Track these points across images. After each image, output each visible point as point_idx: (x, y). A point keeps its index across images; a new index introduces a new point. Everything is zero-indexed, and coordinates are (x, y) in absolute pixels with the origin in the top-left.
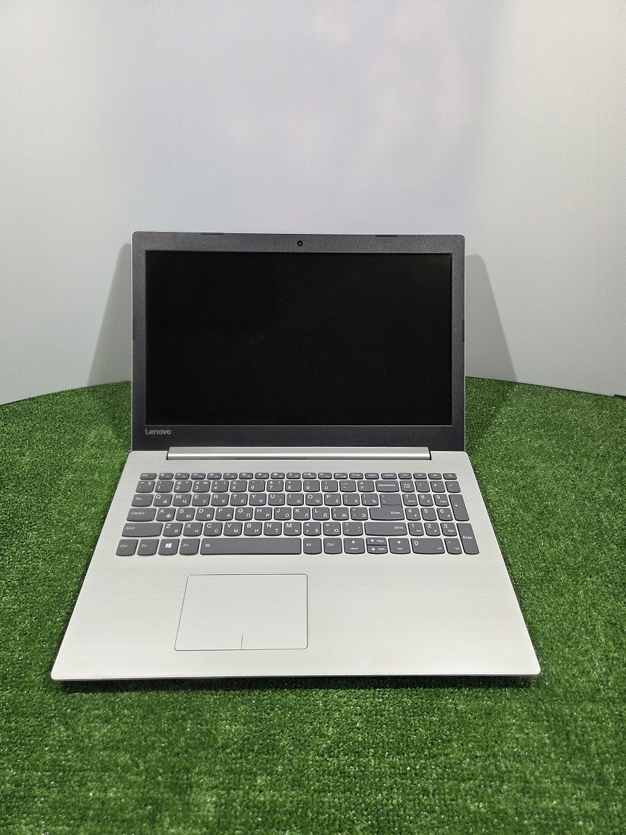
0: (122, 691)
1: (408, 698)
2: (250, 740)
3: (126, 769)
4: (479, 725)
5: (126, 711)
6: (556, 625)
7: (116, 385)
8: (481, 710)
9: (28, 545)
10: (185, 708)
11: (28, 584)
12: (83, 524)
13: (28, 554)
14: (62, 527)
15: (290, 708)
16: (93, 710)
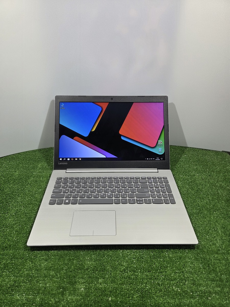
0: (51, 250)
1: (152, 253)
2: (97, 267)
3: (53, 277)
4: (177, 262)
5: (53, 257)
6: (204, 228)
7: (47, 148)
8: (178, 257)
9: (18, 202)
10: (73, 256)
11: (18, 215)
12: (37, 195)
13: (18, 205)
14: (29, 196)
15: (110, 256)
16: (41, 257)
